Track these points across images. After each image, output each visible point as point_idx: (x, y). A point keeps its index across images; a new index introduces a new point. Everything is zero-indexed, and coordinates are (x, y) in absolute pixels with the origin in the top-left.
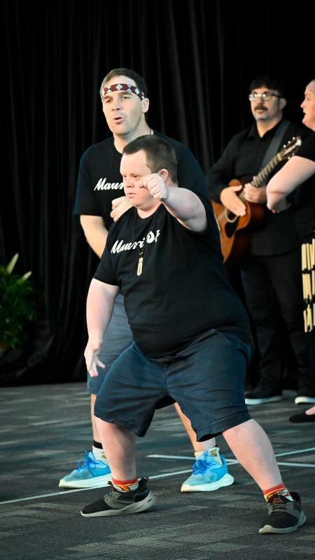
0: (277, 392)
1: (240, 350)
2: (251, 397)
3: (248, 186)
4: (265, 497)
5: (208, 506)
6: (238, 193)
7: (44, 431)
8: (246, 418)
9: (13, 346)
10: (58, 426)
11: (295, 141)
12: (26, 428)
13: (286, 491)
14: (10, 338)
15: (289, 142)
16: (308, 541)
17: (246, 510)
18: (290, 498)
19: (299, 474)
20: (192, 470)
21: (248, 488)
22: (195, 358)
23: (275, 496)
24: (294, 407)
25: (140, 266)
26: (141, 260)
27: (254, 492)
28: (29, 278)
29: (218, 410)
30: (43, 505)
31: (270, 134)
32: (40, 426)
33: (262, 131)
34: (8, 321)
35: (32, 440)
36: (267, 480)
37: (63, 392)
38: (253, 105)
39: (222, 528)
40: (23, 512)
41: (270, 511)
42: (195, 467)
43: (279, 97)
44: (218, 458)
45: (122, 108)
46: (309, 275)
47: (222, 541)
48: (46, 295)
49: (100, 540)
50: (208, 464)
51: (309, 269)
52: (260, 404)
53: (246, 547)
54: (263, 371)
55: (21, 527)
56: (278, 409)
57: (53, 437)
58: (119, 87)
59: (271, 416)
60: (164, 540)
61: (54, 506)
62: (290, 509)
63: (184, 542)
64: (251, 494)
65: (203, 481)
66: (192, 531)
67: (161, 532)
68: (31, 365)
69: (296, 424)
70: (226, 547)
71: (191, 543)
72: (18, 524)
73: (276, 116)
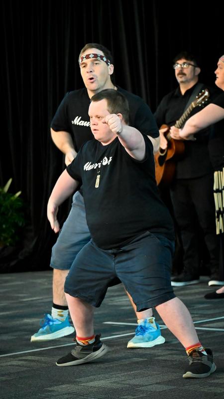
0: (195, 277)
1: (168, 247)
2: (176, 281)
3: (173, 128)
4: (187, 352)
5: (146, 358)
7: (30, 305)
8: (172, 297)
9: (8, 244)
10: (40, 301)
11: (204, 93)
12: (16, 303)
13: (202, 348)
14: (6, 239)
15: (200, 94)
16: (217, 383)
17: (173, 361)
18: (205, 353)
19: (211, 336)
20: (135, 333)
21: (175, 345)
22: (135, 252)
23: (194, 351)
24: (208, 288)
25: (98, 181)
26: (99, 176)
27: (179, 349)
28: (20, 196)
29: (152, 292)
30: (29, 358)
32: (27, 301)
33: (183, 91)
34: (4, 226)
35: (21, 311)
36: (188, 340)
37: (44, 277)
38: (177, 72)
39: (157, 374)
40: (15, 363)
41: (191, 362)
42: (138, 331)
43: (195, 66)
44: (154, 325)
45: (94, 71)
46: (220, 194)
47: (157, 383)
48: (31, 208)
49: (69, 382)
50: (147, 329)
51: (220, 189)
52: (183, 286)
53: (173, 387)
54: (186, 262)
55: (14, 373)
56: (196, 289)
57: (36, 309)
59: (191, 294)
60: (115, 382)
61: (37, 358)
62: (205, 360)
63: (129, 384)
64: (177, 350)
65: (143, 340)
66: (135, 376)
67: (113, 377)
68: (21, 258)
69: (209, 300)
70: (160, 388)
71: (135, 385)
72: (12, 371)
73: (192, 79)
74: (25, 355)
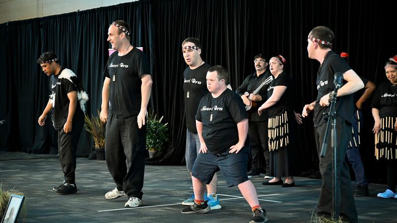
3: (251, 94)
4: (252, 210)
6: (248, 97)
8: (247, 180)
9: (159, 150)
13: (261, 208)
14: (158, 147)
17: (244, 215)
18: (262, 211)
23: (257, 209)
25: (211, 117)
26: (212, 115)
28: (167, 125)
29: (236, 177)
30: (168, 208)
31: (261, 76)
33: (258, 75)
37: (177, 169)
38: (256, 64)
39: (235, 221)
40: (159, 210)
41: (254, 215)
43: (266, 62)
45: (189, 56)
46: (273, 130)
48: (173, 132)
51: (273, 127)
54: (253, 165)
58: (188, 48)
61: (171, 209)
62: (262, 215)
68: (165, 158)
72: (158, 214)
73: (264, 69)
74: (165, 206)
